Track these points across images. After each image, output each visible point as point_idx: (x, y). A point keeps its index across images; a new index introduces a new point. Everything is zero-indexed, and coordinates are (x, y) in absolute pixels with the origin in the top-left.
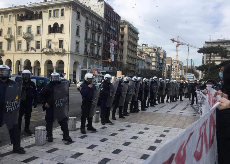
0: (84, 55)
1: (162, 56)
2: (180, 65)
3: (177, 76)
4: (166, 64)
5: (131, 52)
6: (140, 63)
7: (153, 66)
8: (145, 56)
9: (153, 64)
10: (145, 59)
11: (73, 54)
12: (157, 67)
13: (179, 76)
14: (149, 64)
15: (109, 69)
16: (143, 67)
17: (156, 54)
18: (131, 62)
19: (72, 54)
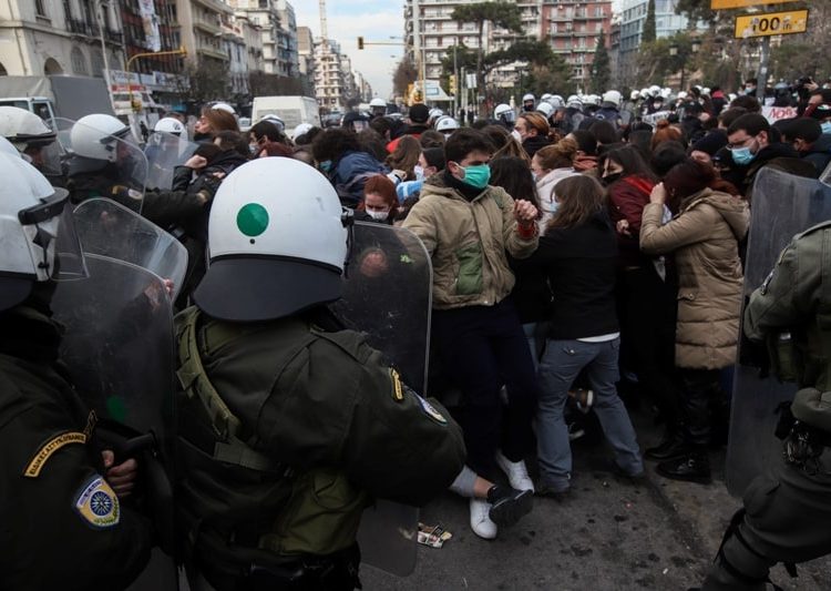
0: (67, 34)
1: (285, 26)
2: (333, 51)
3: (329, 91)
4: (300, 52)
5: (201, 13)
6: (233, 52)
7: (267, 61)
8: (240, 28)
9: (267, 53)
10: (241, 35)
11: (34, 30)
12: (277, 63)
13: (337, 91)
14: (257, 54)
15: (157, 80)
16: (244, 68)
17: (270, 18)
18: (209, 49)
19: (30, 29)
